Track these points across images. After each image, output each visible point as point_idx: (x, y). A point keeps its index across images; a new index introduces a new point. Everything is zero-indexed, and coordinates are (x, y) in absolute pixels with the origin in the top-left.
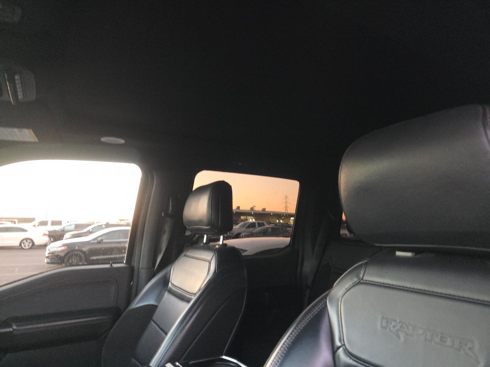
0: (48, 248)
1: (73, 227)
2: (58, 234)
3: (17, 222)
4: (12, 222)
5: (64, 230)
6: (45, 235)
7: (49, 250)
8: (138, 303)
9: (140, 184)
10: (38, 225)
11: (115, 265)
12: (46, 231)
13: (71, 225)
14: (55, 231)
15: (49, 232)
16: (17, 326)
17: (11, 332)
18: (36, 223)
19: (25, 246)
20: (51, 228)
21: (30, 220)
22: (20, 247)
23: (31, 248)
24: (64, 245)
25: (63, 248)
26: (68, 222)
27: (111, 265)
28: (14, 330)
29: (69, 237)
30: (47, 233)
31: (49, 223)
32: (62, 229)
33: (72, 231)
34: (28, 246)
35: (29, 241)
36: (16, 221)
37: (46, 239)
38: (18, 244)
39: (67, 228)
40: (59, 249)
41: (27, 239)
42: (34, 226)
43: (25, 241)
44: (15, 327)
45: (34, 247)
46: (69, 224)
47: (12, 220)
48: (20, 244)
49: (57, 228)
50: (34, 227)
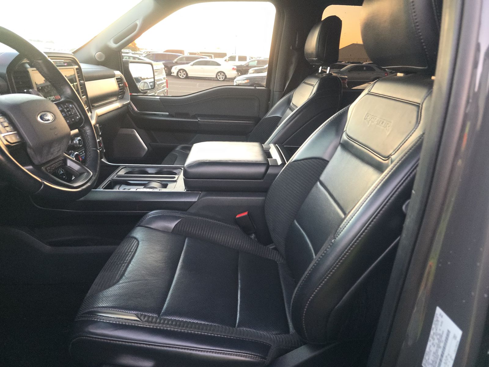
0: (235, 80)
1: (255, 63)
2: (244, 68)
3: (213, 57)
4: (209, 56)
5: (248, 65)
6: (233, 69)
7: (236, 82)
8: (269, 115)
9: (275, 18)
10: (229, 60)
11: (258, 88)
12: (235, 66)
13: (255, 61)
14: (241, 66)
15: (237, 67)
16: (200, 119)
17: (197, 121)
18: (227, 58)
19: (220, 78)
20: (238, 63)
21: (222, 55)
22: (216, 79)
23: (223, 80)
24: (247, 79)
25: (246, 81)
26: (252, 58)
27: (255, 87)
28: (199, 121)
29: (252, 72)
30: (235, 67)
31: (237, 59)
32: (247, 64)
33: (255, 67)
34: (223, 78)
35: (222, 74)
36: (213, 55)
37: (235, 73)
38: (215, 76)
39: (251, 64)
40: (244, 82)
41: (220, 72)
42: (226, 60)
43: (219, 74)
44: (199, 119)
45: (226, 80)
46: (253, 59)
47: (209, 55)
48: (216, 77)
49: (243, 63)
50: (225, 62)
